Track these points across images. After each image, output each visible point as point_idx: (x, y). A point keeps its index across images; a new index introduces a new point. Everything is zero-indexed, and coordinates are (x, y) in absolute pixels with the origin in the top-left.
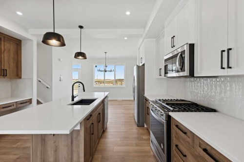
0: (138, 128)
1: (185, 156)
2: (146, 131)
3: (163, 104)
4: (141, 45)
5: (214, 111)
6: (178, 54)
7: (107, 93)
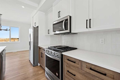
0: (34, 68)
1: (75, 75)
2: (40, 68)
3: (55, 49)
4: (35, 15)
5: (76, 49)
6: (63, 21)
7: (5, 47)
